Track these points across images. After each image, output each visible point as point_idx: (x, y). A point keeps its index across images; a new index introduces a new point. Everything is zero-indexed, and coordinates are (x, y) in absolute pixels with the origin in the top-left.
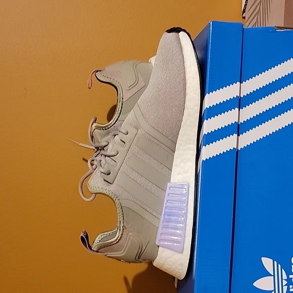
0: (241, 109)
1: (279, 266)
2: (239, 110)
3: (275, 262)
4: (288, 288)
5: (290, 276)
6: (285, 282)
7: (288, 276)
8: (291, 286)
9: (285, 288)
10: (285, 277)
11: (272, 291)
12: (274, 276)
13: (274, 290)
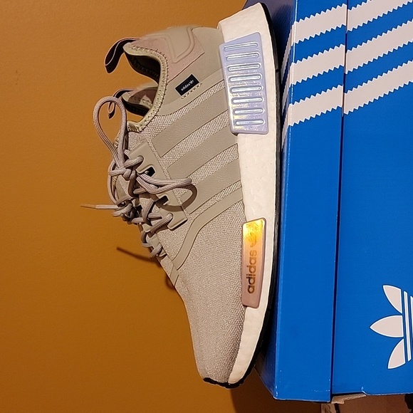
0: (349, 51)
3: (405, 293)
11: (401, 339)
12: (403, 315)
13: (405, 338)
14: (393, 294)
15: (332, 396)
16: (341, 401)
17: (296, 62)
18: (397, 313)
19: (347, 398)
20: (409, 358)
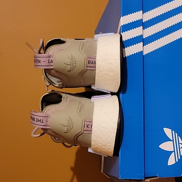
3: (173, 131)
6: (181, 146)
10: (181, 142)
12: (173, 141)
13: (174, 151)
16: (148, 180)
17: (122, 32)
18: (170, 140)
19: (151, 179)
20: (177, 161)
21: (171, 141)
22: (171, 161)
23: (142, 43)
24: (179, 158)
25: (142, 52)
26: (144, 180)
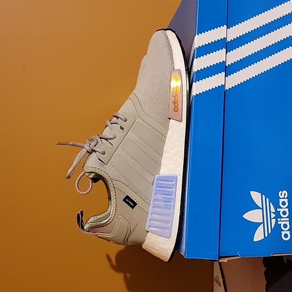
0: (228, 53)
1: (267, 199)
2: (226, 53)
3: (264, 196)
4: (277, 221)
5: (278, 210)
6: (273, 215)
7: (276, 210)
8: (279, 219)
9: (274, 221)
10: (273, 210)
11: (261, 223)
12: (262, 209)
13: (263, 223)
14: (256, 196)
15: (220, 258)
16: (225, 260)
17: (197, 58)
18: (258, 208)
19: (229, 259)
20: (266, 235)
21: (260, 209)
22: (259, 236)
23: (224, 73)
24: (270, 232)
25: (223, 86)
26: (219, 260)
